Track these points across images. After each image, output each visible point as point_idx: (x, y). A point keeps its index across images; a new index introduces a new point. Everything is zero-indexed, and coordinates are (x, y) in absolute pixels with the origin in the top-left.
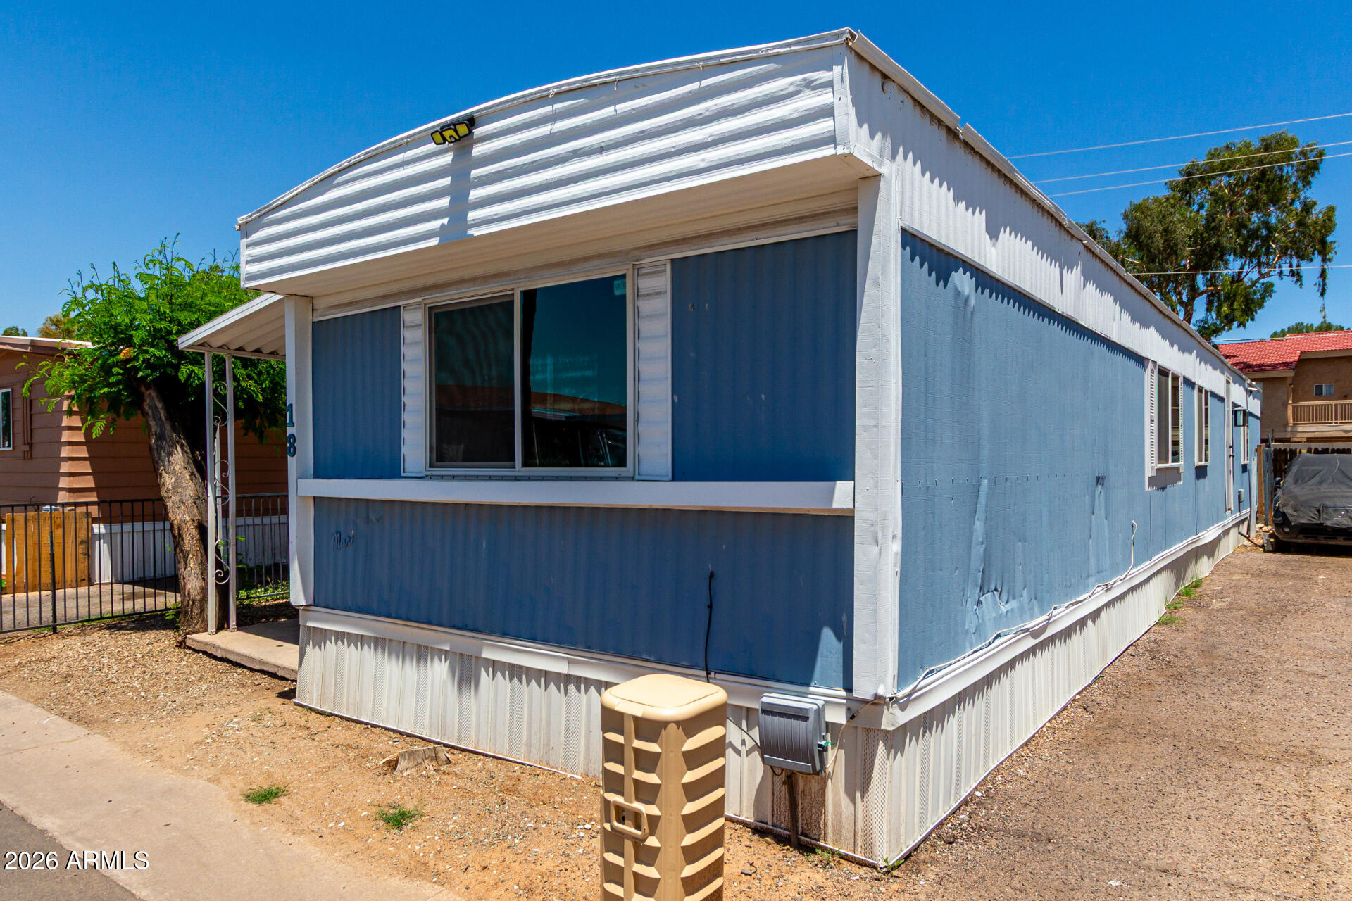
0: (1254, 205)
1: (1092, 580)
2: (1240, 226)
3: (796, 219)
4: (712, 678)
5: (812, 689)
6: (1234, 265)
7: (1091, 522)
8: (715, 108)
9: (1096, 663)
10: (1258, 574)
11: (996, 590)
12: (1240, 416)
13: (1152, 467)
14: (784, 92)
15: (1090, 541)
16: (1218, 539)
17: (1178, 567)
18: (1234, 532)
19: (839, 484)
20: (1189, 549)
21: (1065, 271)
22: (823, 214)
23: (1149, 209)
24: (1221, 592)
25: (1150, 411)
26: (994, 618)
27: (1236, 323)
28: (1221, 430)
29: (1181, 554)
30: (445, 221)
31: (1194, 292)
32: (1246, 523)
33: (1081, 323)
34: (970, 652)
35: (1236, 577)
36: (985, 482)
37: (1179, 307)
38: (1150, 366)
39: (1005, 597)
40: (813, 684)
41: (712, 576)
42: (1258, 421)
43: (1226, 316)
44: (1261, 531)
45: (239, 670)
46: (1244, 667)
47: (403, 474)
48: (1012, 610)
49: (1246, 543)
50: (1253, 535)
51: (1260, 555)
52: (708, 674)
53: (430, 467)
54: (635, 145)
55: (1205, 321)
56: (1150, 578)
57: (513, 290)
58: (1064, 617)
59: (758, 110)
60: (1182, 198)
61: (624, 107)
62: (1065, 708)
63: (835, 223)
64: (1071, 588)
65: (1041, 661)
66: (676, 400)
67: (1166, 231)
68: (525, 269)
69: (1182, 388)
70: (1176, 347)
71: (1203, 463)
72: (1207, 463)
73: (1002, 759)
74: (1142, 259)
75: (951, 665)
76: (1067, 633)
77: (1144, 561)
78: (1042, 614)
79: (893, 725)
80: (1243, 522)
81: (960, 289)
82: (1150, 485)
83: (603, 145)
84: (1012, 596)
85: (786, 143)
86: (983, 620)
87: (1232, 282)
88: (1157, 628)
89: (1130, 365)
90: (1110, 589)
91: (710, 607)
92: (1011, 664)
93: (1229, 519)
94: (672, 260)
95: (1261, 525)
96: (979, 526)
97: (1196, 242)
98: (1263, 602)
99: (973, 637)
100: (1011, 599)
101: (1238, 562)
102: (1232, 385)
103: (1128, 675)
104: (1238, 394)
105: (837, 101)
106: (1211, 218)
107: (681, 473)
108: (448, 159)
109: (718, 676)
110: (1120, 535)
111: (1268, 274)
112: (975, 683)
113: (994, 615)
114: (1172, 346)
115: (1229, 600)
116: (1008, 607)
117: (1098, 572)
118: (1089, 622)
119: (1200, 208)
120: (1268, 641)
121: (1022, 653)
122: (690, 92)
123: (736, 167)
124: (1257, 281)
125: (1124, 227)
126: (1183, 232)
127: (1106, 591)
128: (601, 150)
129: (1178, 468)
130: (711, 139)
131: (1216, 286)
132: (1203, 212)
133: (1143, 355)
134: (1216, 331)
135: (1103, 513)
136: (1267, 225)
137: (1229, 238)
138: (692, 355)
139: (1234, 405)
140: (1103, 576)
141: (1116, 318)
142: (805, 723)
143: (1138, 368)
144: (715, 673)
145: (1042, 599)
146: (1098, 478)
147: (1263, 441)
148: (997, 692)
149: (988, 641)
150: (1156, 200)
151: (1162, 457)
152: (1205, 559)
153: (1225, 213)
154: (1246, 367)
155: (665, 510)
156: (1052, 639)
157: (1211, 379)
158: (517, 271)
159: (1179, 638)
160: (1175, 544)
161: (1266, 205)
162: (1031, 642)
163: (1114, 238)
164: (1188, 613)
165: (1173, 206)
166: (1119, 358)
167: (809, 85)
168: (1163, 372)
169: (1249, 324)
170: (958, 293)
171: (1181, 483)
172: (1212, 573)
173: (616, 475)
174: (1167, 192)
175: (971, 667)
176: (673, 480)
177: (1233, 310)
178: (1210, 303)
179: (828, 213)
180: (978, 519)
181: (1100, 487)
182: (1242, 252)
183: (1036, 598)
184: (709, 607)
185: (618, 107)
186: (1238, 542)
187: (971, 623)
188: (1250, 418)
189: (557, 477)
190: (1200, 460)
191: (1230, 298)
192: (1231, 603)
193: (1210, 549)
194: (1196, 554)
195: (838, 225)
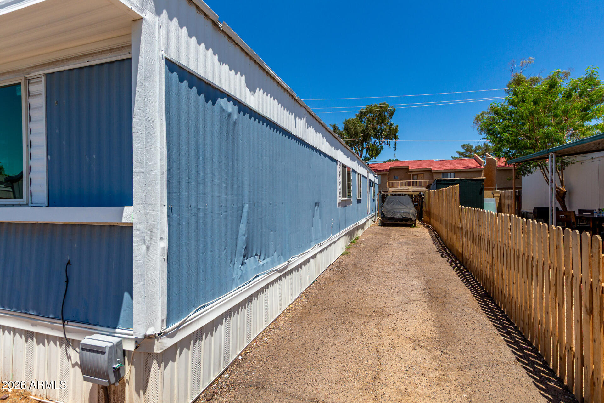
0: (378, 123)
1: (313, 243)
2: (374, 129)
4: (66, 325)
5: (117, 330)
6: (373, 140)
7: (312, 221)
9: (315, 274)
10: (376, 234)
11: (256, 255)
12: (372, 183)
13: (340, 199)
15: (312, 228)
16: (365, 223)
17: (350, 234)
18: (370, 220)
19: (126, 208)
20: (355, 227)
21: (297, 119)
22: (123, 47)
23: (350, 121)
24: (364, 241)
25: (339, 180)
26: (255, 268)
27: (374, 158)
28: (366, 188)
29: (352, 229)
31: (363, 148)
32: (374, 217)
33: (306, 141)
34: (236, 289)
35: (369, 235)
36: (246, 206)
37: (359, 152)
38: (339, 163)
39: (262, 257)
40: (118, 327)
41: (68, 263)
42: (378, 186)
43: (371, 155)
44: (378, 219)
46: (366, 271)
48: (267, 263)
49: (374, 223)
50: (376, 220)
51: (377, 227)
52: (64, 322)
55: (365, 156)
56: (339, 239)
58: (297, 260)
60: (359, 119)
62: (298, 298)
63: (128, 52)
64: (301, 248)
65: (285, 282)
66: (49, 159)
67: (355, 128)
69: (352, 173)
70: (349, 159)
71: (360, 198)
72: (361, 198)
73: (259, 333)
74: (348, 137)
75: (220, 299)
76: (300, 266)
77: (337, 233)
78: (285, 261)
79: (161, 349)
80: (373, 217)
81: (224, 108)
82: (339, 205)
84: (267, 255)
86: (246, 271)
87: (373, 145)
88: (342, 257)
89: (330, 162)
90: (321, 245)
92: (266, 287)
93: (369, 216)
94: (45, 74)
95: (378, 217)
96: (243, 227)
97: (363, 132)
98: (376, 244)
99: (238, 281)
100: (266, 257)
101: (371, 230)
102: (369, 174)
103: (326, 278)
104: (371, 177)
106: (367, 126)
107: (52, 202)
109: (69, 323)
110: (326, 224)
111: (382, 144)
112: (239, 303)
113: (255, 267)
114: (348, 158)
115: (366, 244)
116: (265, 261)
117: (316, 240)
118: (311, 260)
119: (364, 123)
120: (375, 259)
121: (273, 281)
124: (379, 145)
125: (343, 127)
126: (359, 129)
127: (320, 246)
129: (350, 200)
131: (368, 146)
132: (365, 124)
133: (336, 159)
134: (368, 160)
135: (318, 216)
136: (381, 129)
137: (372, 133)
138: (57, 131)
139: (370, 180)
140: (318, 241)
141: (324, 143)
142: (103, 356)
143: (334, 164)
144: (68, 321)
145: (285, 254)
146: (316, 204)
147: (379, 192)
148: (256, 302)
149: (249, 280)
150: (352, 119)
151: (344, 196)
152: (360, 230)
153: (370, 125)
154: (376, 171)
156: (291, 271)
157: (362, 171)
159: (348, 260)
160: (349, 226)
161: (381, 123)
162: (278, 275)
163: (341, 130)
164: (353, 250)
165: (357, 121)
166: (326, 159)
168: (344, 166)
169: (377, 158)
170: (222, 110)
171: (352, 205)
172: (363, 234)
173: (18, 203)
174: (356, 117)
175: (236, 296)
176: (49, 205)
177: (373, 154)
178: (367, 151)
180: (242, 223)
181: (317, 207)
182: (375, 137)
183: (282, 255)
184: (66, 282)
186: (372, 223)
187: (237, 274)
188: (375, 185)
190: (359, 197)
191: (372, 150)
192: (366, 245)
193: (362, 226)
194: (357, 228)
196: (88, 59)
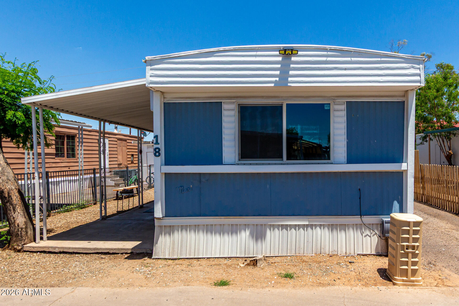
3: (386, 96)
8: (385, 66)
14: (406, 67)
19: (402, 164)
22: (393, 96)
30: (277, 79)
41: (359, 190)
45: (77, 255)
47: (223, 163)
52: (361, 216)
53: (239, 160)
54: (358, 70)
57: (283, 102)
59: (398, 70)
61: (353, 59)
63: (397, 99)
66: (348, 141)
68: (287, 96)
83: (346, 68)
85: (407, 80)
91: (360, 198)
94: (347, 102)
105: (421, 73)
107: (349, 161)
108: (280, 59)
109: (364, 217)
122: (378, 60)
123: (392, 83)
128: (346, 69)
130: (384, 74)
155: (343, 172)
158: (283, 97)
167: (413, 67)
173: (327, 162)
176: (347, 163)
179: (395, 96)
185: (352, 58)
189: (300, 163)
195: (398, 99)
196: (374, 98)
